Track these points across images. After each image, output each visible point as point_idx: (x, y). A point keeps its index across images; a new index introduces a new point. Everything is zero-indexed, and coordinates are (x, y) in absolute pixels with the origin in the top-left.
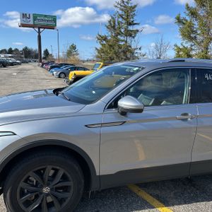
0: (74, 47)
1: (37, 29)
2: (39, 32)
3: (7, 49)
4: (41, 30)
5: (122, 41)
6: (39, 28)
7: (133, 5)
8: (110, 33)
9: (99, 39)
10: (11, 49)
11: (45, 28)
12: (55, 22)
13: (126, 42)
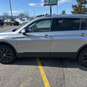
0: (64, 12)
1: (50, 6)
2: (51, 7)
3: (40, 15)
4: (52, 6)
5: (83, 6)
8: (78, 4)
9: (73, 7)
10: (41, 15)
11: (53, 5)
12: (57, 2)
13: (85, 7)
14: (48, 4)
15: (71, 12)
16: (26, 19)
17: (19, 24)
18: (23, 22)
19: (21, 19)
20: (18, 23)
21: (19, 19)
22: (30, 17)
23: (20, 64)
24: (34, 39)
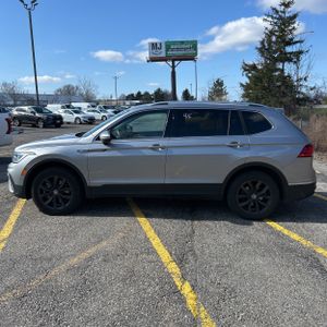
0: (219, 84)
1: (171, 63)
2: (173, 67)
3: (135, 93)
4: (176, 63)
5: (279, 69)
6: (173, 61)
7: (291, 14)
8: (263, 60)
9: (245, 70)
10: (139, 93)
11: (181, 60)
12: (196, 49)
13: (282, 70)
14: (163, 55)
15: (242, 85)
16: (84, 105)
17: (62, 123)
18: (76, 115)
19: (68, 107)
20: (60, 118)
21: (60, 106)
22: (98, 97)
23: (93, 215)
24: (128, 153)
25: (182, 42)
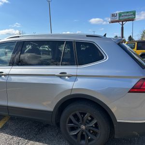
2: (122, 25)
4: (124, 22)
6: (122, 22)
12: (135, 15)
14: (118, 19)
25: (128, 12)
